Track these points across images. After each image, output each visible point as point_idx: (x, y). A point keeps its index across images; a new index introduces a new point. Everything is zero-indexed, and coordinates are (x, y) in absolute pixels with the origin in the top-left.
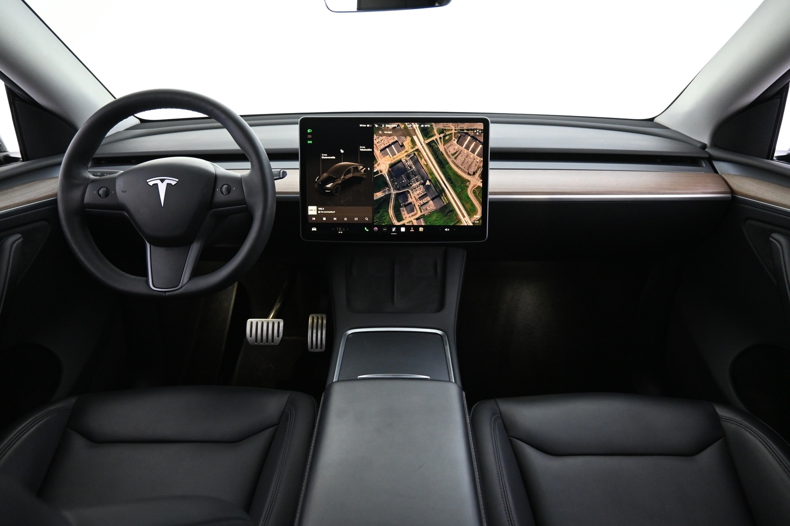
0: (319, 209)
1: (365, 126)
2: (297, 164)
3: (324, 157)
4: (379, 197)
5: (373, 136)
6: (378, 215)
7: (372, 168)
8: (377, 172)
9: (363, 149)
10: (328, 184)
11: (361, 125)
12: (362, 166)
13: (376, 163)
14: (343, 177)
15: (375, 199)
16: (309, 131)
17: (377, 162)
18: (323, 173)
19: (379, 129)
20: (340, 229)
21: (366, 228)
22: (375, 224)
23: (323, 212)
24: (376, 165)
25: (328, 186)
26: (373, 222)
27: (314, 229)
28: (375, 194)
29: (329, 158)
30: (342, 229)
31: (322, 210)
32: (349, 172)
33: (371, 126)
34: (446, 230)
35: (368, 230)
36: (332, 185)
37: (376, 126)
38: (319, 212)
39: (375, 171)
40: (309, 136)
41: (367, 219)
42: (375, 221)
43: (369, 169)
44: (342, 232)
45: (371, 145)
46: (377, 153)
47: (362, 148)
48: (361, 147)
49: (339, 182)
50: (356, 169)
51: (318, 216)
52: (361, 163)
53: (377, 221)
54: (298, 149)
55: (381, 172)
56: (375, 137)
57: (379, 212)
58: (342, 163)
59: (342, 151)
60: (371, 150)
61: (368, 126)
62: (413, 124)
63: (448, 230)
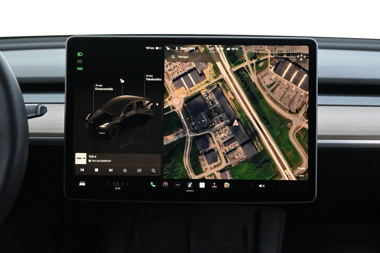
0: (90, 156)
1: (153, 48)
2: (62, 97)
3: (99, 88)
4: (170, 142)
5: (164, 61)
6: (169, 166)
7: (162, 103)
8: (168, 109)
9: (150, 78)
10: (102, 124)
11: (148, 48)
12: (149, 100)
13: (167, 97)
14: (122, 115)
15: (165, 143)
16: (79, 54)
17: (168, 95)
18: (96, 109)
19: (171, 52)
20: (118, 183)
21: (152, 183)
22: (164, 177)
23: (95, 161)
24: (167, 100)
25: (103, 126)
26: (162, 175)
27: (82, 184)
28: (165, 138)
29: (105, 89)
30: (120, 184)
31: (94, 159)
32: (130, 108)
33: (161, 48)
34: (260, 186)
35: (154, 186)
36: (108, 125)
37: (168, 49)
38: (90, 161)
39: (165, 107)
40: (80, 61)
41: (153, 170)
42: (165, 173)
43: (157, 104)
44: (119, 188)
45: (160, 73)
46: (169, 83)
47: (148, 78)
48: (147, 76)
49: (118, 121)
50: (140, 104)
51: (89, 166)
52: (148, 97)
53: (167, 174)
54: (64, 78)
55: (174, 108)
56: (166, 63)
57: (170, 161)
58: (122, 96)
59: (122, 81)
60: (161, 80)
61: (157, 48)
62: (216, 46)
63: (263, 186)
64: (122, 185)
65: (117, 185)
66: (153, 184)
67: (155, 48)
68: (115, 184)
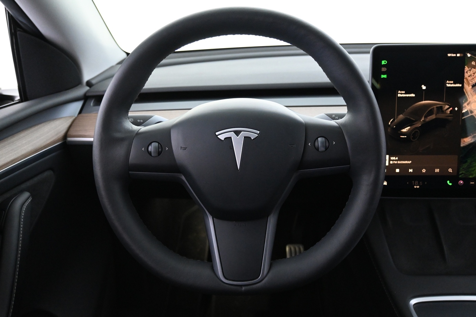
0: (392, 158)
1: (455, 55)
3: (401, 94)
4: (466, 144)
5: (464, 68)
6: (465, 166)
7: (460, 108)
8: (467, 112)
9: (450, 84)
10: (404, 128)
11: (449, 55)
12: (448, 105)
13: (465, 102)
14: (423, 119)
15: (462, 145)
16: (383, 62)
17: (467, 100)
18: (398, 115)
19: (471, 59)
20: (417, 182)
21: (448, 182)
22: (460, 176)
23: (396, 162)
24: (465, 104)
25: (404, 130)
26: (458, 174)
28: (462, 140)
29: (407, 95)
30: (419, 183)
31: (396, 160)
32: (431, 113)
33: (462, 55)
35: (451, 184)
36: (409, 129)
37: (469, 55)
38: (391, 162)
39: (464, 111)
40: (384, 69)
41: (450, 170)
42: (461, 173)
43: (456, 109)
44: (418, 187)
45: (460, 79)
46: (468, 88)
47: (449, 84)
48: (448, 82)
49: (419, 125)
50: (440, 108)
51: (393, 167)
52: (447, 102)
53: (462, 173)
55: (472, 112)
56: (466, 69)
57: (466, 162)
58: (424, 102)
59: (424, 87)
60: (460, 85)
61: (458, 55)
64: (421, 184)
65: (416, 184)
66: (450, 183)
67: (456, 55)
68: (415, 183)
